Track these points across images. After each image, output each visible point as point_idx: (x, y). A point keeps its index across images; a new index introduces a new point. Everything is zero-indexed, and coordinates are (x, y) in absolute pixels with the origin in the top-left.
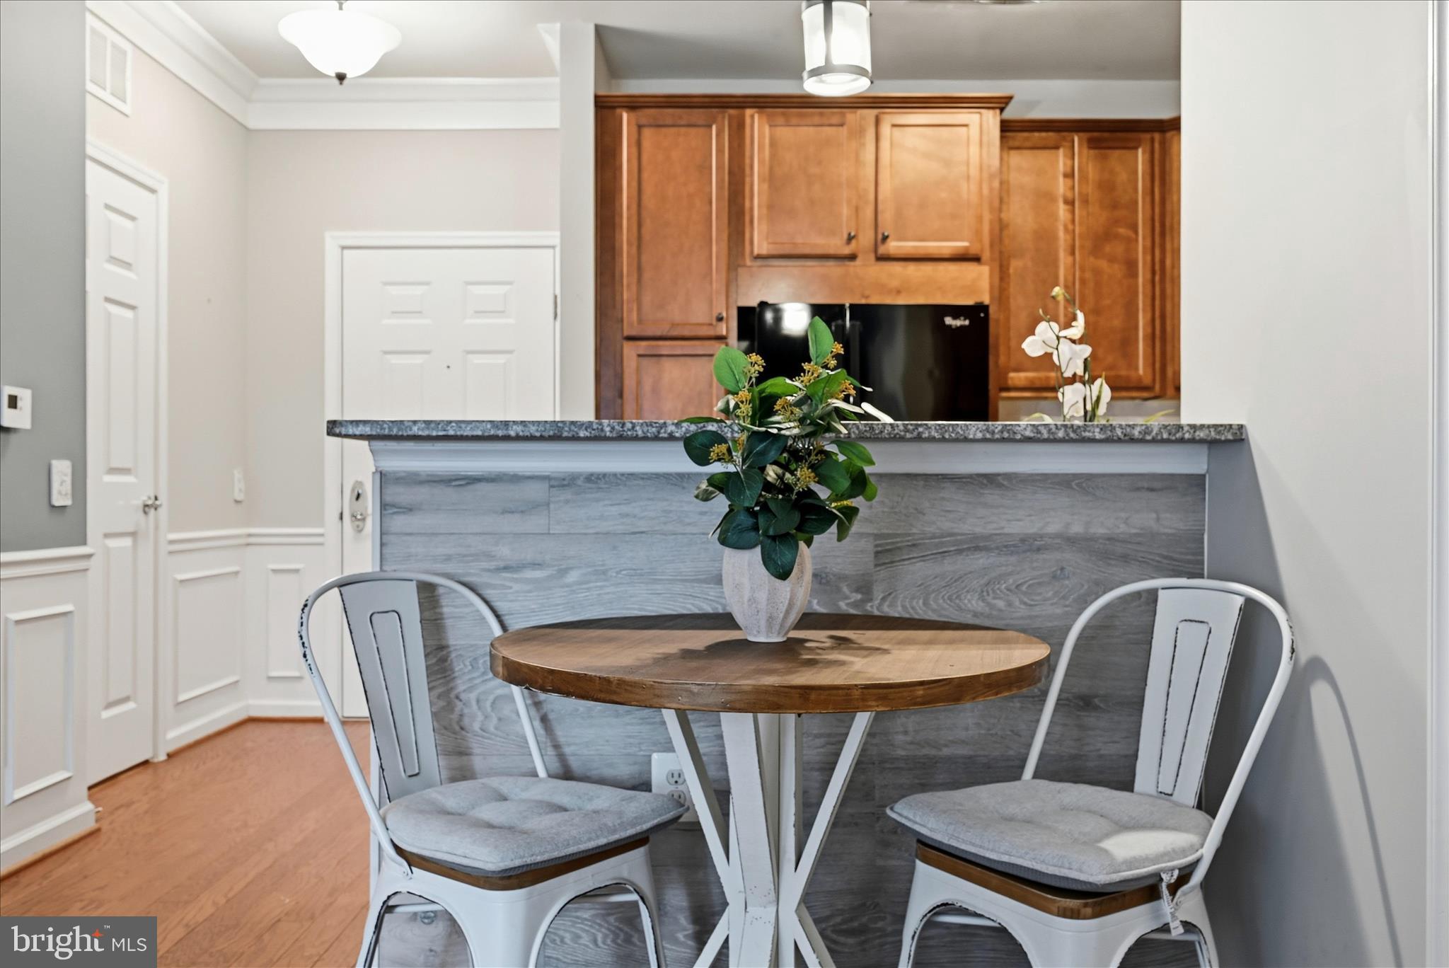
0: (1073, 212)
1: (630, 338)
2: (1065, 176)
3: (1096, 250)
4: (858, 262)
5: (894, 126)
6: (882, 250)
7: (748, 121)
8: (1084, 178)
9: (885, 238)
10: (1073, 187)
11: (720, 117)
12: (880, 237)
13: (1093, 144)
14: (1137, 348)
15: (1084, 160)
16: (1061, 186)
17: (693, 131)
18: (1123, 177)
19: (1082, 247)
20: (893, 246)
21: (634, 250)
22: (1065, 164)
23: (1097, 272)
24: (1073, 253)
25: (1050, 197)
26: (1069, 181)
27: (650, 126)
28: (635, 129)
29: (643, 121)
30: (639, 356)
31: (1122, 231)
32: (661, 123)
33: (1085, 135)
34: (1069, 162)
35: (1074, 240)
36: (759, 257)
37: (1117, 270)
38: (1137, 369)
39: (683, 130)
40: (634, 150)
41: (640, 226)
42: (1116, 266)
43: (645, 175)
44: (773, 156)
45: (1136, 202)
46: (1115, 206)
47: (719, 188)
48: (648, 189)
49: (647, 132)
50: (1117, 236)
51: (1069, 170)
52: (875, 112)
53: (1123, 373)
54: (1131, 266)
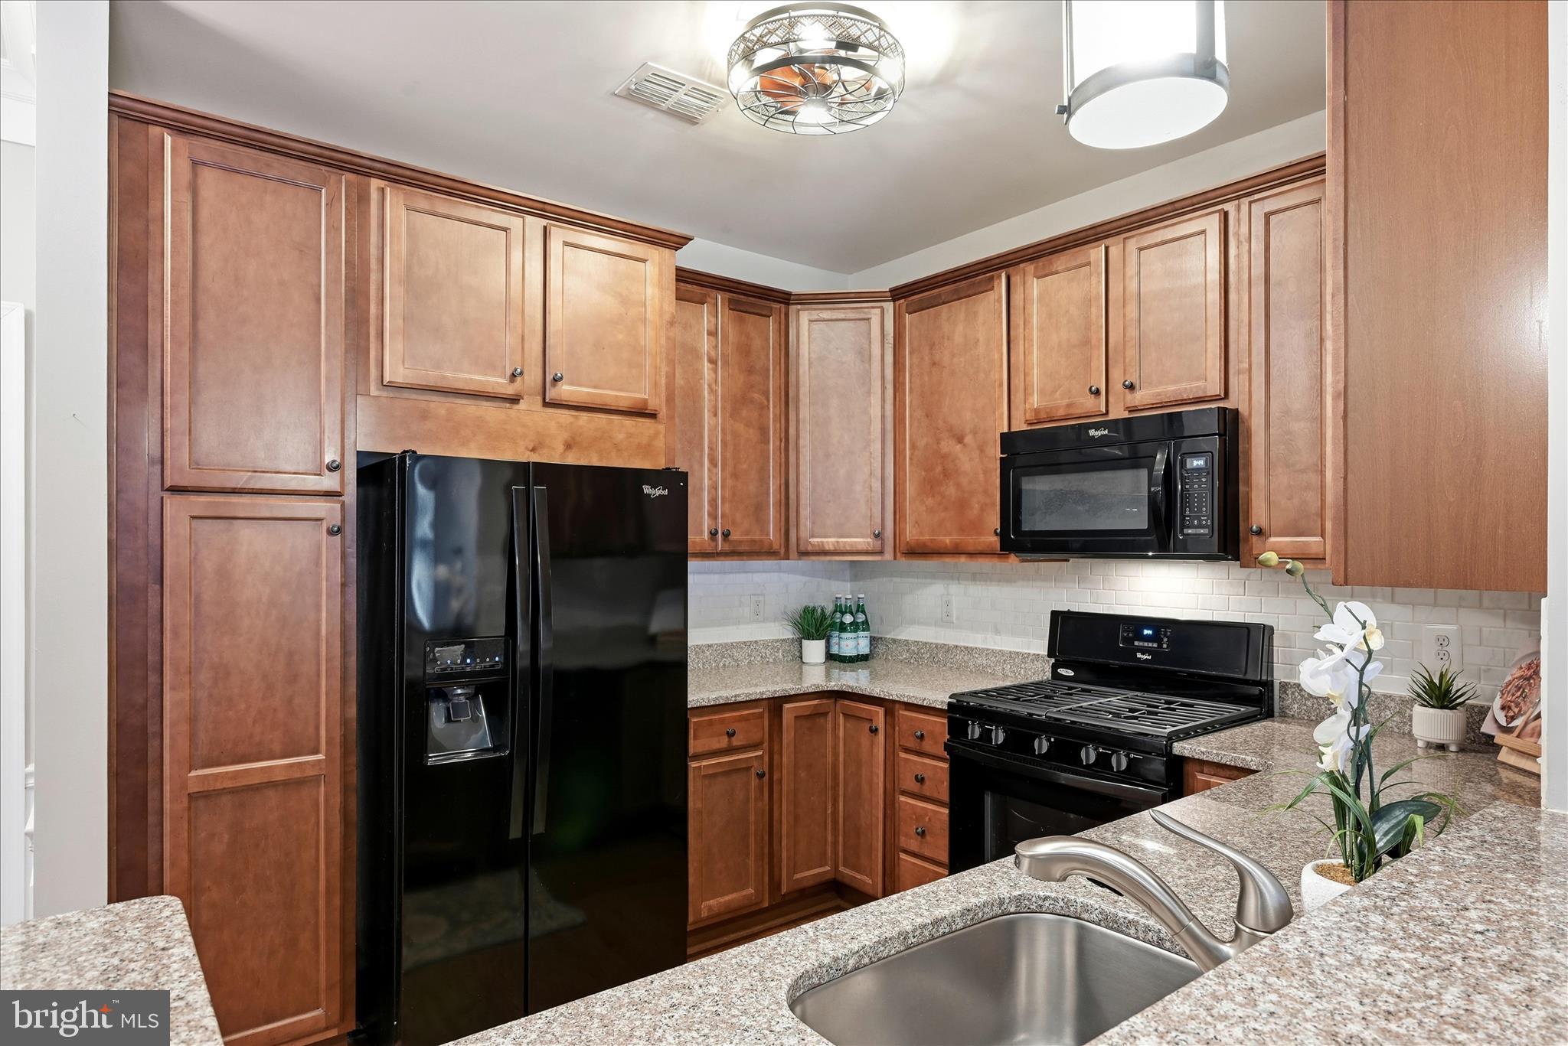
0: (715, 371)
1: (175, 490)
2: (710, 333)
3: (734, 413)
4: (522, 405)
5: (566, 244)
6: (552, 394)
7: (374, 196)
8: (725, 338)
9: (556, 380)
10: (716, 346)
11: (333, 178)
12: (549, 378)
13: (734, 306)
14: (769, 514)
15: (726, 321)
16: (705, 345)
17: (289, 190)
18: (757, 343)
19: (724, 408)
20: (566, 391)
21: (185, 353)
22: (709, 321)
23: (736, 435)
24: (715, 415)
25: (695, 353)
26: (712, 338)
27: (214, 166)
28: (185, 166)
29: (203, 156)
30: (193, 517)
31: (756, 396)
32: (235, 166)
33: (727, 295)
34: (713, 320)
35: (716, 400)
36: (391, 386)
37: (752, 434)
38: (768, 534)
39: (272, 184)
40: (186, 197)
41: (195, 317)
42: (751, 431)
43: (205, 241)
44: (412, 252)
45: (768, 370)
46: (750, 371)
47: (332, 281)
48: (211, 263)
49: (208, 176)
50: (752, 401)
51: (713, 328)
52: (544, 222)
53: (757, 537)
54: (764, 431)
